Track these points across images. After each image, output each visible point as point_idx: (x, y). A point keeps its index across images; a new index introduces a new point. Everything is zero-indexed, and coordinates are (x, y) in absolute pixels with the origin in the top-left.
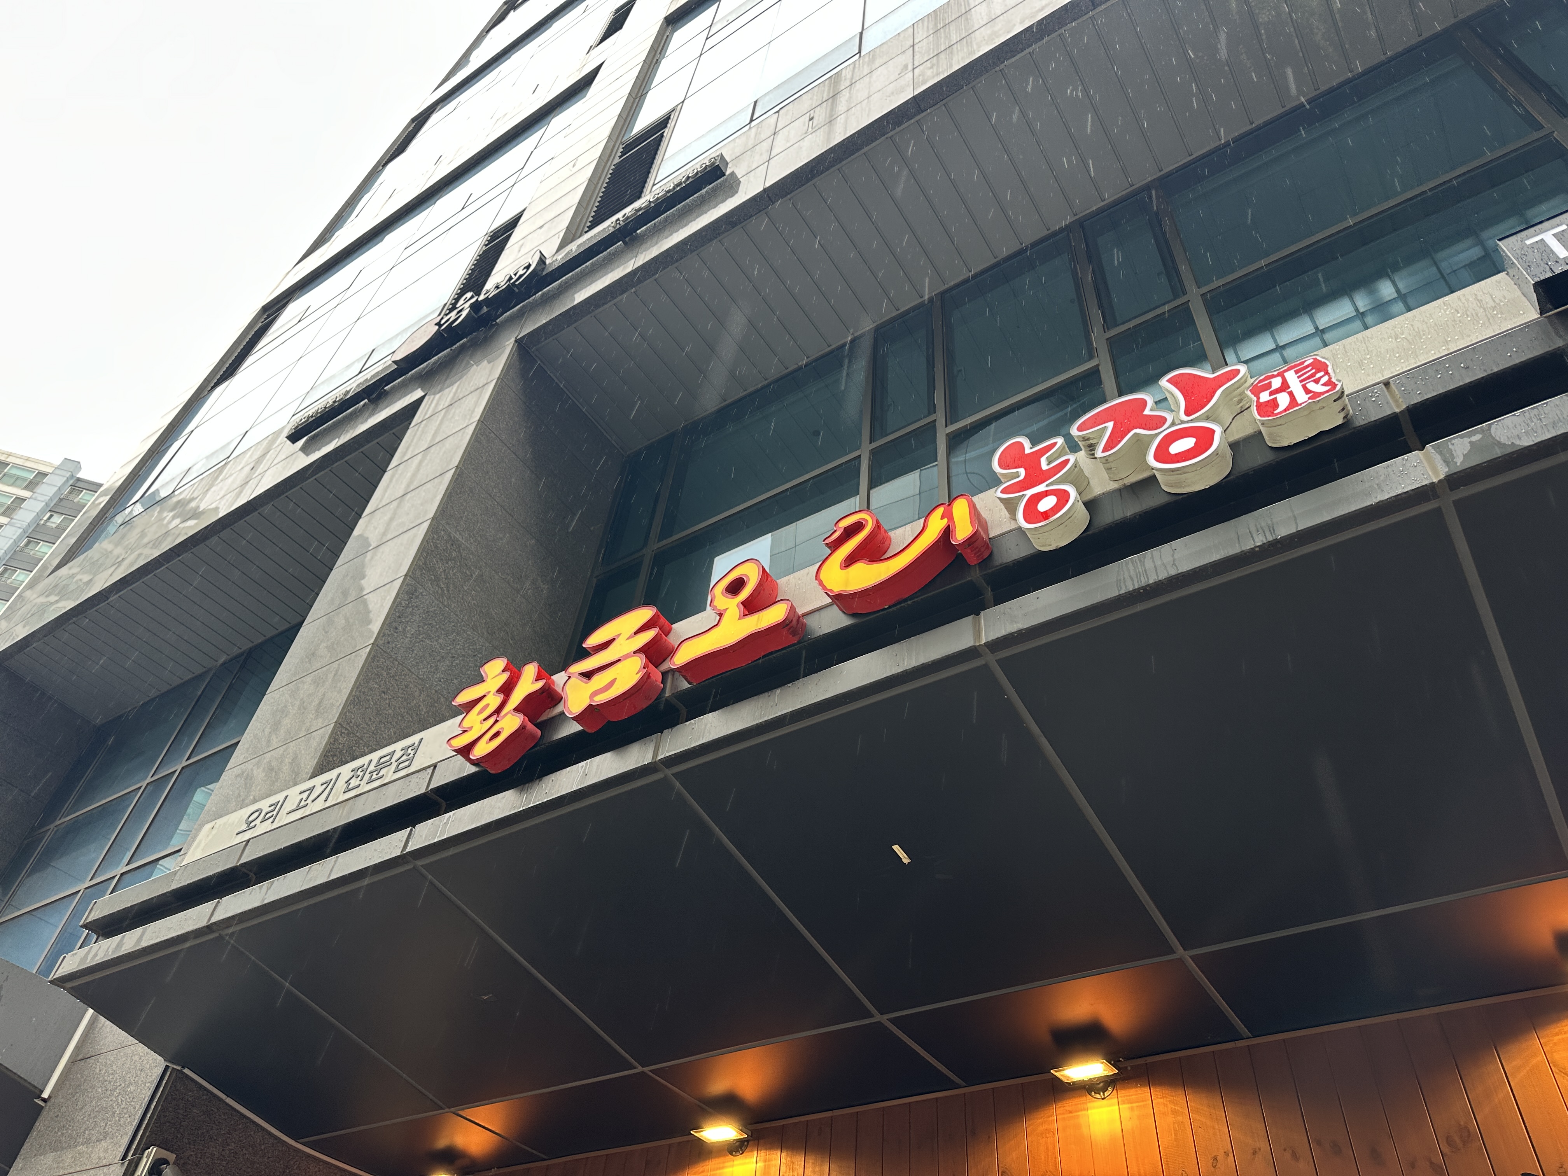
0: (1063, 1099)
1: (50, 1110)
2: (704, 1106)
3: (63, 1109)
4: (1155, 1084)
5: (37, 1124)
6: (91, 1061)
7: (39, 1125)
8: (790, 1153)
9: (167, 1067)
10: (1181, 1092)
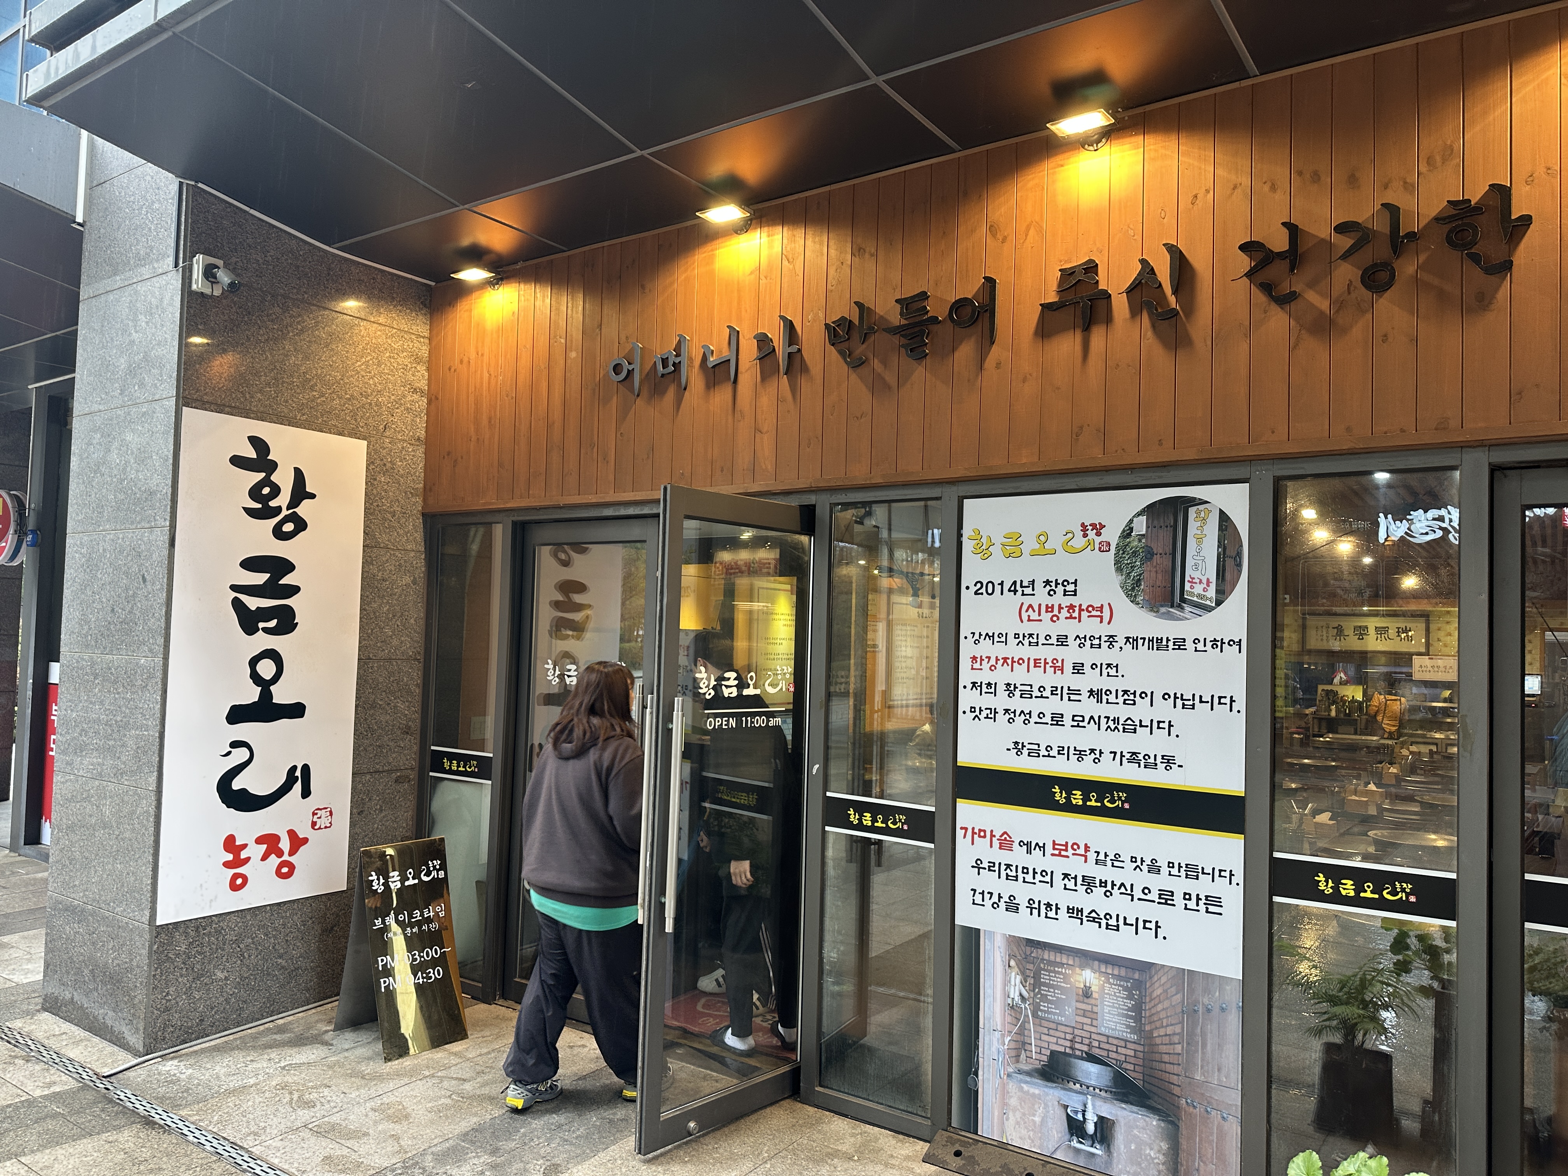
0: (1056, 155)
1: (90, 234)
2: (707, 189)
3: (102, 231)
4: (1149, 132)
5: (84, 246)
6: (107, 185)
7: (87, 246)
8: (791, 227)
9: (181, 184)
10: (1174, 137)
